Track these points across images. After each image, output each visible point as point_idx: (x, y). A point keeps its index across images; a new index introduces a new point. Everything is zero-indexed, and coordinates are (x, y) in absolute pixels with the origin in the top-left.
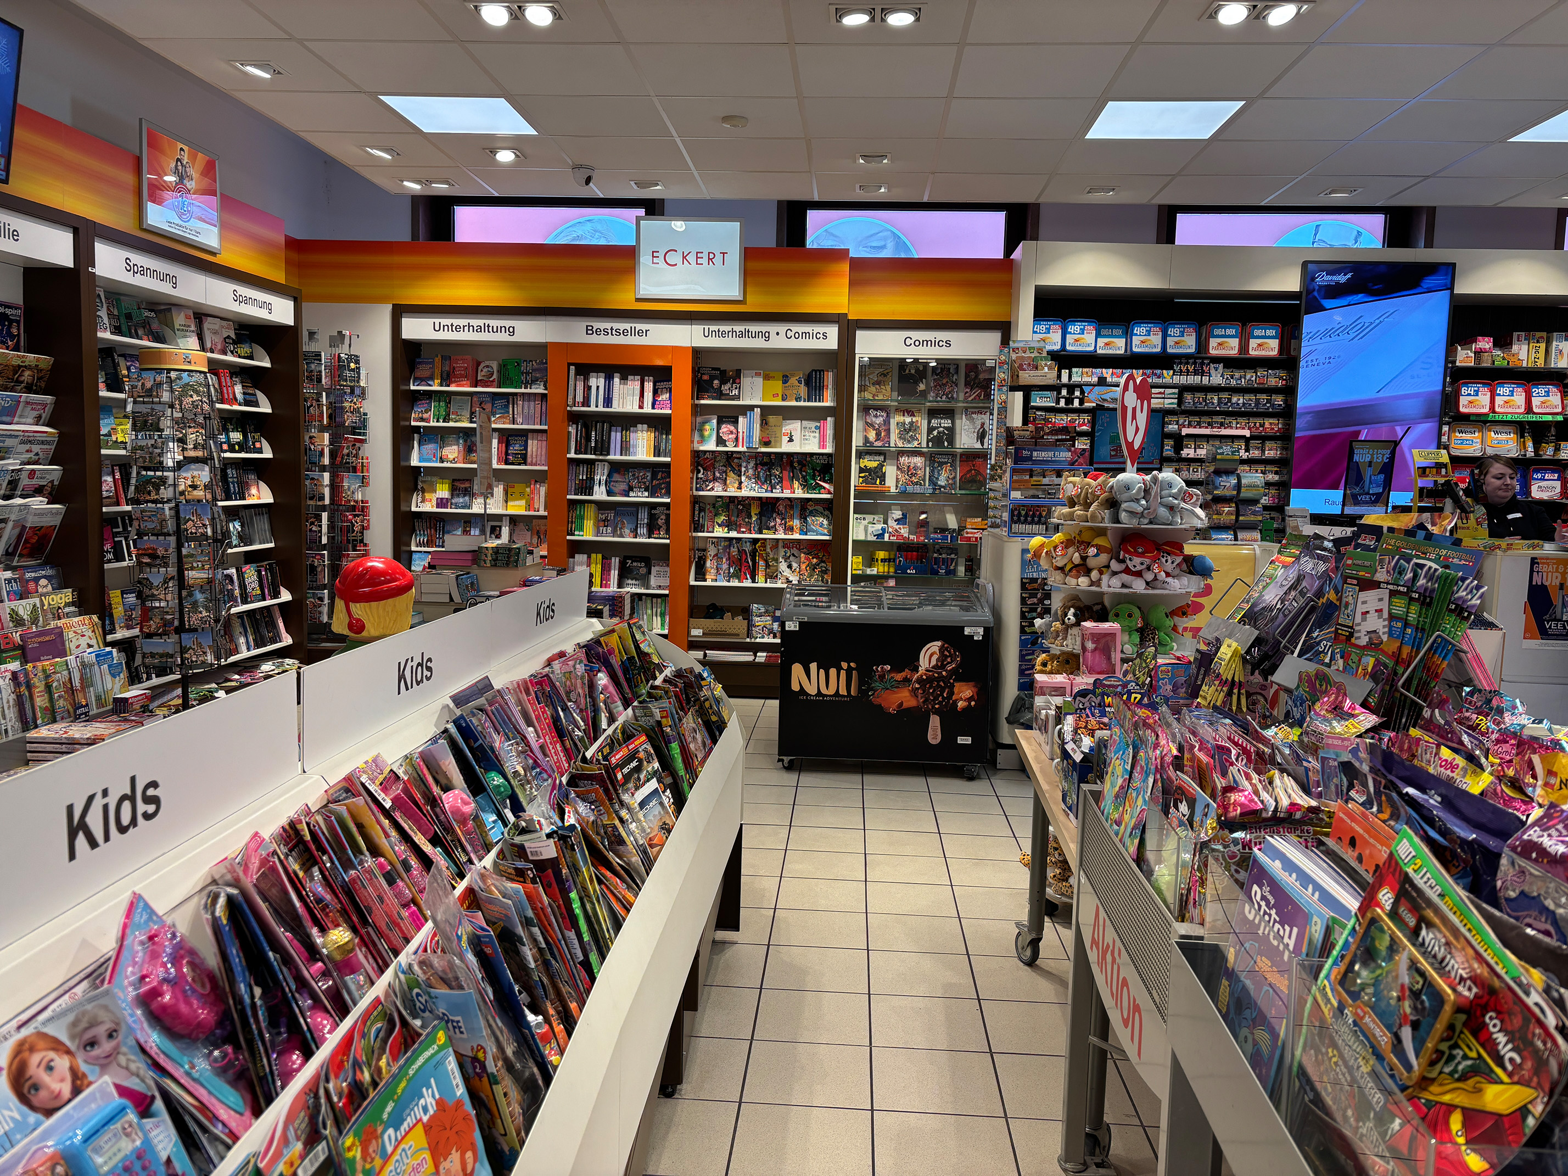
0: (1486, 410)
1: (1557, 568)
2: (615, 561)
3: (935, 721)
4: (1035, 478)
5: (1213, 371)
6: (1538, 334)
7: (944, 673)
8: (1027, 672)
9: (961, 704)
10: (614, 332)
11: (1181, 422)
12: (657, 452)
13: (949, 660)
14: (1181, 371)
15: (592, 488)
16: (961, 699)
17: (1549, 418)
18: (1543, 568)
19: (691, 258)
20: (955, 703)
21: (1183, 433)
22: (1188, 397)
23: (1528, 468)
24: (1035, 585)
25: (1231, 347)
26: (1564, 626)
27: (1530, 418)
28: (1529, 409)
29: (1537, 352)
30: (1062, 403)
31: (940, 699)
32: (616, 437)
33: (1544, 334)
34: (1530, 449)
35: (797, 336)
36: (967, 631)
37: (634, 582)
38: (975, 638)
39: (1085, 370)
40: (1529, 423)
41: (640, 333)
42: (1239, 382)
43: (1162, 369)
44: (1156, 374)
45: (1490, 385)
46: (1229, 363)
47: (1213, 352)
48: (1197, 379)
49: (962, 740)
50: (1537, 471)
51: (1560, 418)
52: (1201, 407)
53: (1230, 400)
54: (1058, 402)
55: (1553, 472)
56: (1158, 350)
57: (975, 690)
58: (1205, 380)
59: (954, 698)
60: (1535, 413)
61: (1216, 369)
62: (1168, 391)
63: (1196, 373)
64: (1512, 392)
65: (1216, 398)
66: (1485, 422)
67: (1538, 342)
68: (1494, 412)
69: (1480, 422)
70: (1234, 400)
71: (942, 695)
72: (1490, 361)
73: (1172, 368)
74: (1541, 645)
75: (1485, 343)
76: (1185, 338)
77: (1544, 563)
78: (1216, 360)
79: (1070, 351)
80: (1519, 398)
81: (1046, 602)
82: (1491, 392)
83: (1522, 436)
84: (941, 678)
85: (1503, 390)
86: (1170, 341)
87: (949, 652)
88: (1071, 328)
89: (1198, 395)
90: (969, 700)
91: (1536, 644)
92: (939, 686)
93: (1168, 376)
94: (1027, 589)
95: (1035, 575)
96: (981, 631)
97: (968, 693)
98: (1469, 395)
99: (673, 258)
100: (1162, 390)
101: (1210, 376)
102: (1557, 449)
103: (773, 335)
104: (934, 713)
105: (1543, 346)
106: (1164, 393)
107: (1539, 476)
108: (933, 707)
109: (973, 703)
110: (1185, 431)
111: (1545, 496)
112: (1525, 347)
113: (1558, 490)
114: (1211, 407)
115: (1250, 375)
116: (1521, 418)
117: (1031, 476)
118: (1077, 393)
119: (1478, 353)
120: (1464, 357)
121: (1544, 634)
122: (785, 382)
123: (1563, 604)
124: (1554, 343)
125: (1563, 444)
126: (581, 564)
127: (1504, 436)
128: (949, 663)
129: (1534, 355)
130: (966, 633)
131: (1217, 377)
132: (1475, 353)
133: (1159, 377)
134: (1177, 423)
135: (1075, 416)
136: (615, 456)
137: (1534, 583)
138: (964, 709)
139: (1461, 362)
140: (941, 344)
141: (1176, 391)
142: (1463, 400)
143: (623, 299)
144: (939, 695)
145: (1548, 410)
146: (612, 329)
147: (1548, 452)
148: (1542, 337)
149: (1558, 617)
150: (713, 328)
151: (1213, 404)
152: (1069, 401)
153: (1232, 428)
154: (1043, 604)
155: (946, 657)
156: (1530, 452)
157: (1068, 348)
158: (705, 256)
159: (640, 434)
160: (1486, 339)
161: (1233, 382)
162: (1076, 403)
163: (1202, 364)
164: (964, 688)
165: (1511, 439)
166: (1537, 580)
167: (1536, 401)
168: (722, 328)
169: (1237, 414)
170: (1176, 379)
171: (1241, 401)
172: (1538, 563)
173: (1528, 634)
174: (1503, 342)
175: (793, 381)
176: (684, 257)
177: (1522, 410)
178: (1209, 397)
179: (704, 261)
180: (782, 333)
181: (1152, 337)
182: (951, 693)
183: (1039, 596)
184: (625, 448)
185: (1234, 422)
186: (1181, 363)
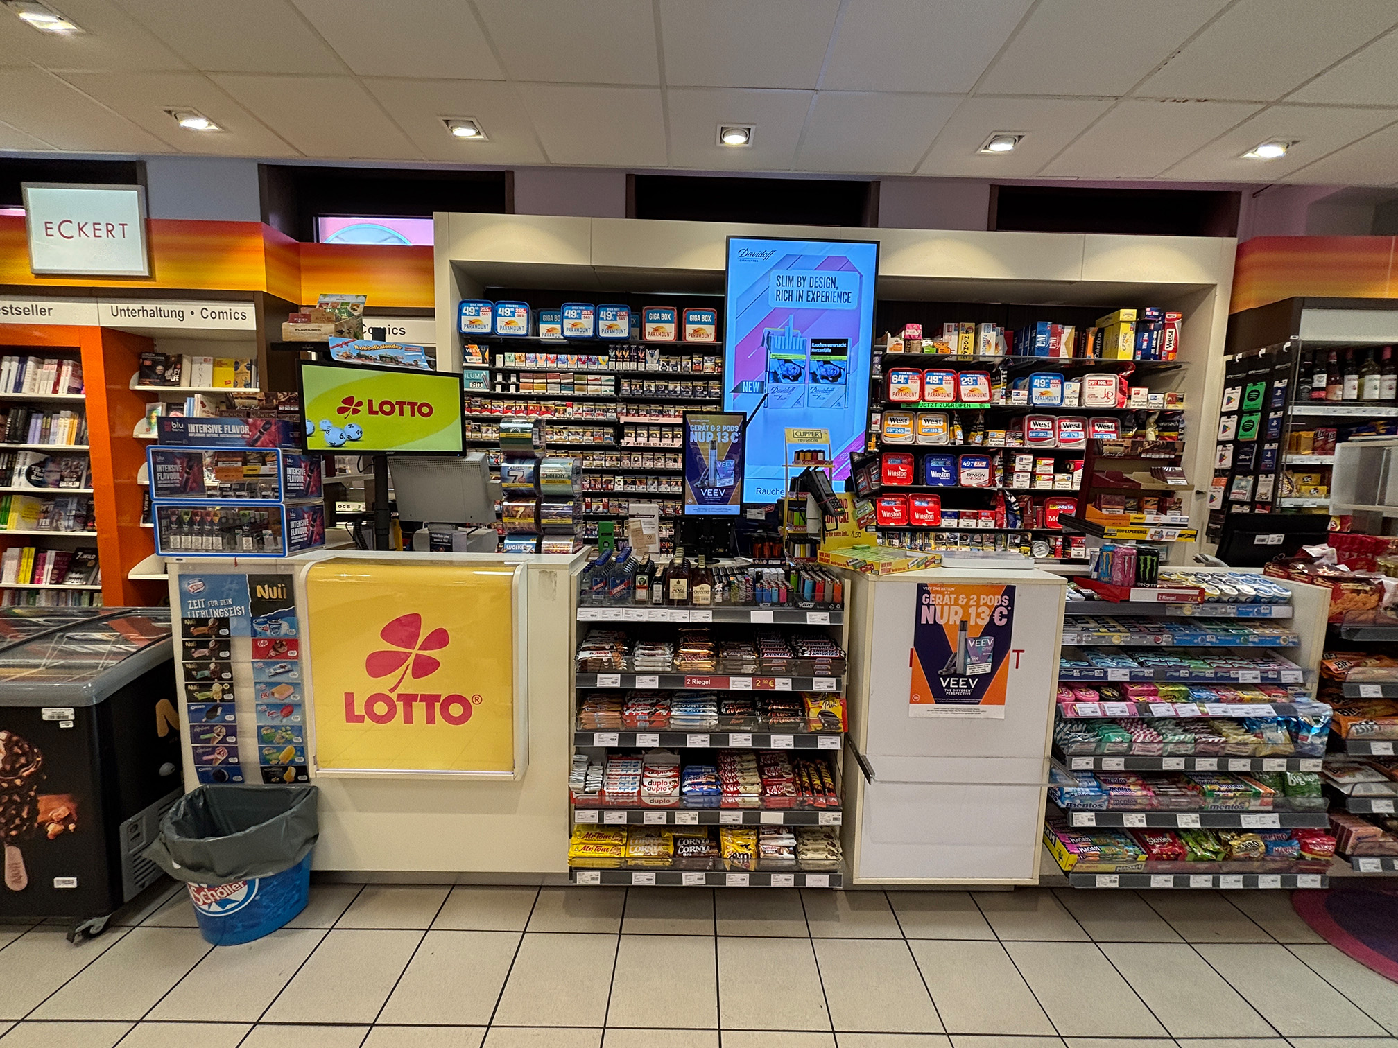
0: (916, 398)
1: (957, 599)
2: (51, 555)
3: (13, 855)
4: (249, 466)
5: (648, 357)
6: (967, 325)
7: (18, 782)
8: (206, 758)
9: (52, 829)
10: (14, 311)
11: (619, 409)
12: (80, 440)
13: (23, 760)
14: (616, 357)
15: (11, 478)
16: (52, 821)
17: (977, 406)
18: (936, 598)
19: (88, 229)
20: (43, 826)
21: (622, 422)
22: (625, 384)
23: (958, 457)
24: (204, 629)
25: (668, 332)
26: (968, 683)
27: (959, 406)
28: (958, 398)
29: (966, 342)
30: (498, 389)
31: (17, 821)
32: (37, 423)
33: (973, 325)
34: (959, 437)
35: (214, 315)
36: (47, 714)
37: (77, 576)
38: (62, 725)
39: (518, 354)
40: (958, 411)
41: (42, 311)
42: (675, 369)
43: (598, 355)
44: (591, 360)
45: (920, 373)
46: (666, 349)
47: (649, 338)
48: (633, 366)
49: (61, 883)
50: (966, 459)
51: (987, 406)
52: (638, 394)
53: (667, 387)
54: (494, 388)
55: (982, 459)
56: (590, 334)
57: (72, 806)
58: (641, 367)
59: (40, 819)
60: (963, 401)
61: (652, 355)
62: (604, 377)
63: (631, 359)
64: (941, 380)
65: (653, 385)
66: (916, 410)
67: (967, 332)
68: (924, 400)
69: (911, 410)
70: (671, 387)
71: (19, 815)
72: (919, 349)
73: (606, 354)
74: (936, 711)
75: (914, 330)
76: (618, 322)
77: (937, 592)
78: (652, 346)
79: (501, 335)
80: (948, 386)
81: (222, 654)
82: (920, 379)
83: (952, 425)
84: (13, 789)
85: (933, 378)
86: (602, 325)
87: (21, 748)
88: (501, 311)
89: (634, 382)
90: (65, 820)
91: (928, 709)
92: (11, 801)
93: (603, 363)
94: (191, 635)
95: (204, 614)
96: (70, 713)
97: (62, 811)
98: (899, 382)
99: (67, 229)
100: (598, 377)
101: (646, 363)
102: (985, 437)
103: (187, 315)
104: (10, 844)
105: (972, 336)
106: (600, 380)
107: (969, 463)
108: (7, 835)
109: (72, 827)
110: (623, 420)
111: (974, 483)
112: (955, 338)
113: (987, 477)
114: (648, 395)
115: (685, 361)
116: (950, 406)
117: (245, 463)
118: (513, 379)
119: (908, 340)
120: (894, 345)
121: (940, 695)
122: (236, 369)
123: (966, 651)
124: (983, 334)
125: (990, 432)
126: (12, 558)
127: (934, 424)
128: (23, 766)
129: (963, 346)
130: (45, 718)
131: (653, 363)
132: (905, 340)
133: (594, 363)
134: (616, 411)
135: (511, 403)
136: (34, 443)
137: (923, 622)
138: (58, 836)
139: (891, 349)
140: (395, 331)
141: (612, 377)
142: (894, 388)
143: (20, 275)
144: (14, 817)
145: (976, 399)
146: (11, 308)
147: (977, 439)
148: (971, 328)
149: (960, 671)
150: (121, 306)
151: (651, 391)
152: (505, 387)
153: (670, 416)
154: (218, 658)
155: (18, 756)
156: (959, 442)
157: (500, 331)
158: (103, 227)
159: (62, 421)
160: (915, 326)
161: (669, 369)
162: (513, 390)
163: (637, 349)
164: (54, 804)
165: (941, 427)
166: (927, 617)
167: (964, 390)
168: (131, 306)
169: (674, 402)
170: (612, 365)
171: (678, 389)
172: (928, 592)
173: (916, 696)
174: (932, 332)
175: (242, 367)
176: (80, 229)
177: (951, 398)
178: (645, 384)
179: (103, 233)
180: (197, 313)
181: (583, 320)
182: (34, 812)
183: (212, 644)
184: (45, 435)
185: (672, 410)
186: (616, 349)
